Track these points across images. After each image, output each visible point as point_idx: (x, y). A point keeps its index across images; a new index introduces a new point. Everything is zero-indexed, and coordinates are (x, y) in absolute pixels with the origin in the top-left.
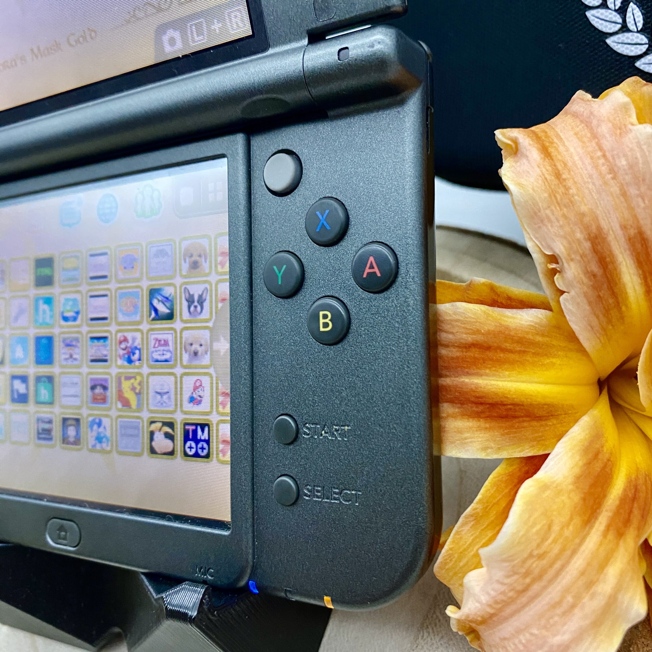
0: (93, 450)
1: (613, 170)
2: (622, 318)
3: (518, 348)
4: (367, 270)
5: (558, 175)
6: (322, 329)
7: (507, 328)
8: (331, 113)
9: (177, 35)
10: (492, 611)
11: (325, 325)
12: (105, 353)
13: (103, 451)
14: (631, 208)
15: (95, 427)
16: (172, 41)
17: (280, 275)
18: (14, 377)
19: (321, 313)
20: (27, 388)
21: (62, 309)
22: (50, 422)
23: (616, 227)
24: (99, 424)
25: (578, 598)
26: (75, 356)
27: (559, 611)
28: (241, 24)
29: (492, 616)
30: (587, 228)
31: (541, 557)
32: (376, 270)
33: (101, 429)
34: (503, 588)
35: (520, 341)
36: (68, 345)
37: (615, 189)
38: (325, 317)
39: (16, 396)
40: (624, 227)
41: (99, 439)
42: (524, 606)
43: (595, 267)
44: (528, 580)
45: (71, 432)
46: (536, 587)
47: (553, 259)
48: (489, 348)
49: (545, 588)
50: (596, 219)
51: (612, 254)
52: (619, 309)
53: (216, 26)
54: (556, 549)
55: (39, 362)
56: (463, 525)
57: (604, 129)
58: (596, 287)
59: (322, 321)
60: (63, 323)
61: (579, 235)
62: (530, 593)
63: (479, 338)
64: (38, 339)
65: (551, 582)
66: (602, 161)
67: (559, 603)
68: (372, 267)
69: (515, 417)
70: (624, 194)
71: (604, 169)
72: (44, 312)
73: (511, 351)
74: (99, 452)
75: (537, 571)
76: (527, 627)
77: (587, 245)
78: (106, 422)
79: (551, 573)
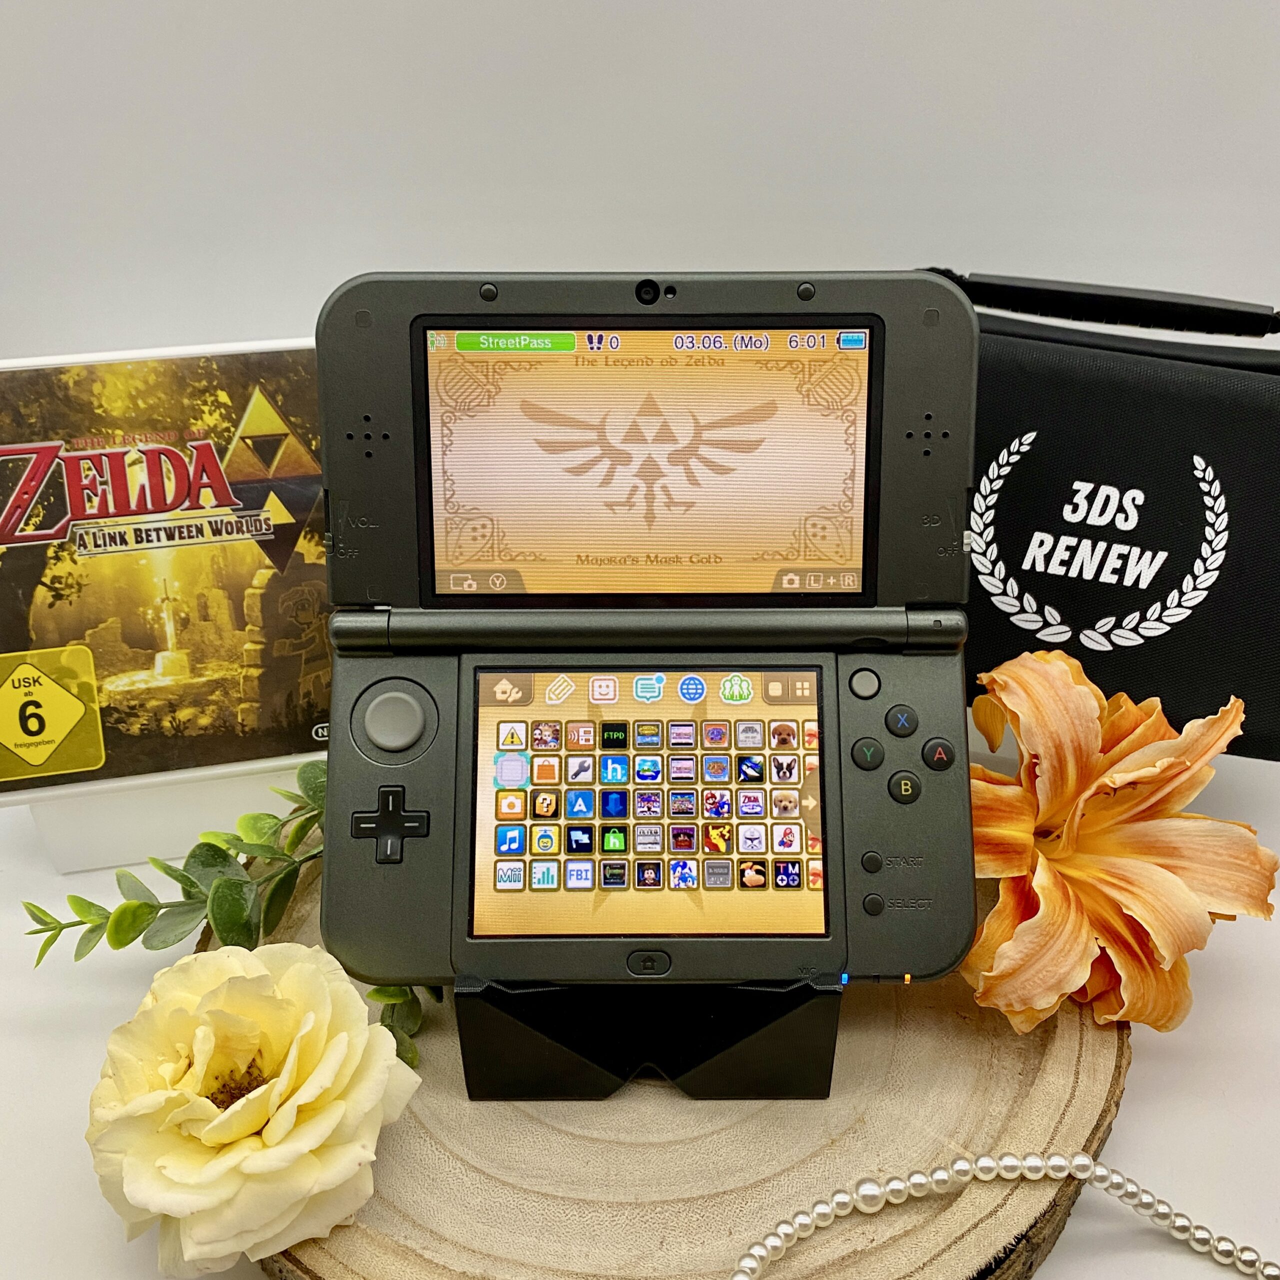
0: (677, 888)
1: (1066, 709)
2: (1062, 793)
3: (1008, 809)
4: (937, 756)
5: (1037, 708)
6: (903, 793)
7: (1000, 796)
8: (904, 652)
9: (797, 579)
10: (1022, 963)
11: (906, 790)
12: (690, 806)
13: (689, 889)
14: (1076, 732)
15: (679, 869)
16: (791, 582)
17: (869, 754)
18: (570, 829)
19: (903, 782)
20: (590, 838)
21: (637, 769)
22: (623, 867)
23: (1069, 741)
24: (684, 866)
25: (1071, 946)
26: (653, 809)
27: (1063, 954)
28: (851, 584)
29: (1021, 966)
30: (1054, 740)
31: (1053, 925)
32: (943, 756)
33: (687, 870)
34: (1032, 946)
35: (1009, 805)
36: (643, 800)
37: (1069, 721)
38: (906, 784)
39: (574, 846)
40: (1072, 741)
41: (683, 879)
42: (1045, 954)
43: (1056, 763)
44: (1047, 938)
45: (650, 874)
46: (1052, 942)
47: (1036, 756)
48: (992, 809)
49: (1055, 942)
50: (1058, 735)
51: (1065, 757)
52: (1062, 788)
53: (832, 581)
54: (1060, 919)
55: (605, 814)
56: (992, 917)
57: (1059, 683)
58: (1055, 775)
59: (903, 787)
60: (638, 780)
61: (1050, 744)
62: (1048, 946)
63: (985, 803)
64: (605, 795)
65: (1058, 938)
66: (1060, 703)
67: (1062, 950)
68: (940, 754)
69: (1008, 852)
70: (1073, 723)
71: (1062, 708)
72: (615, 770)
73: (1004, 811)
74: (683, 890)
75: (1052, 933)
76: (1045, 966)
77: (1053, 750)
78: (692, 864)
79: (1058, 933)
